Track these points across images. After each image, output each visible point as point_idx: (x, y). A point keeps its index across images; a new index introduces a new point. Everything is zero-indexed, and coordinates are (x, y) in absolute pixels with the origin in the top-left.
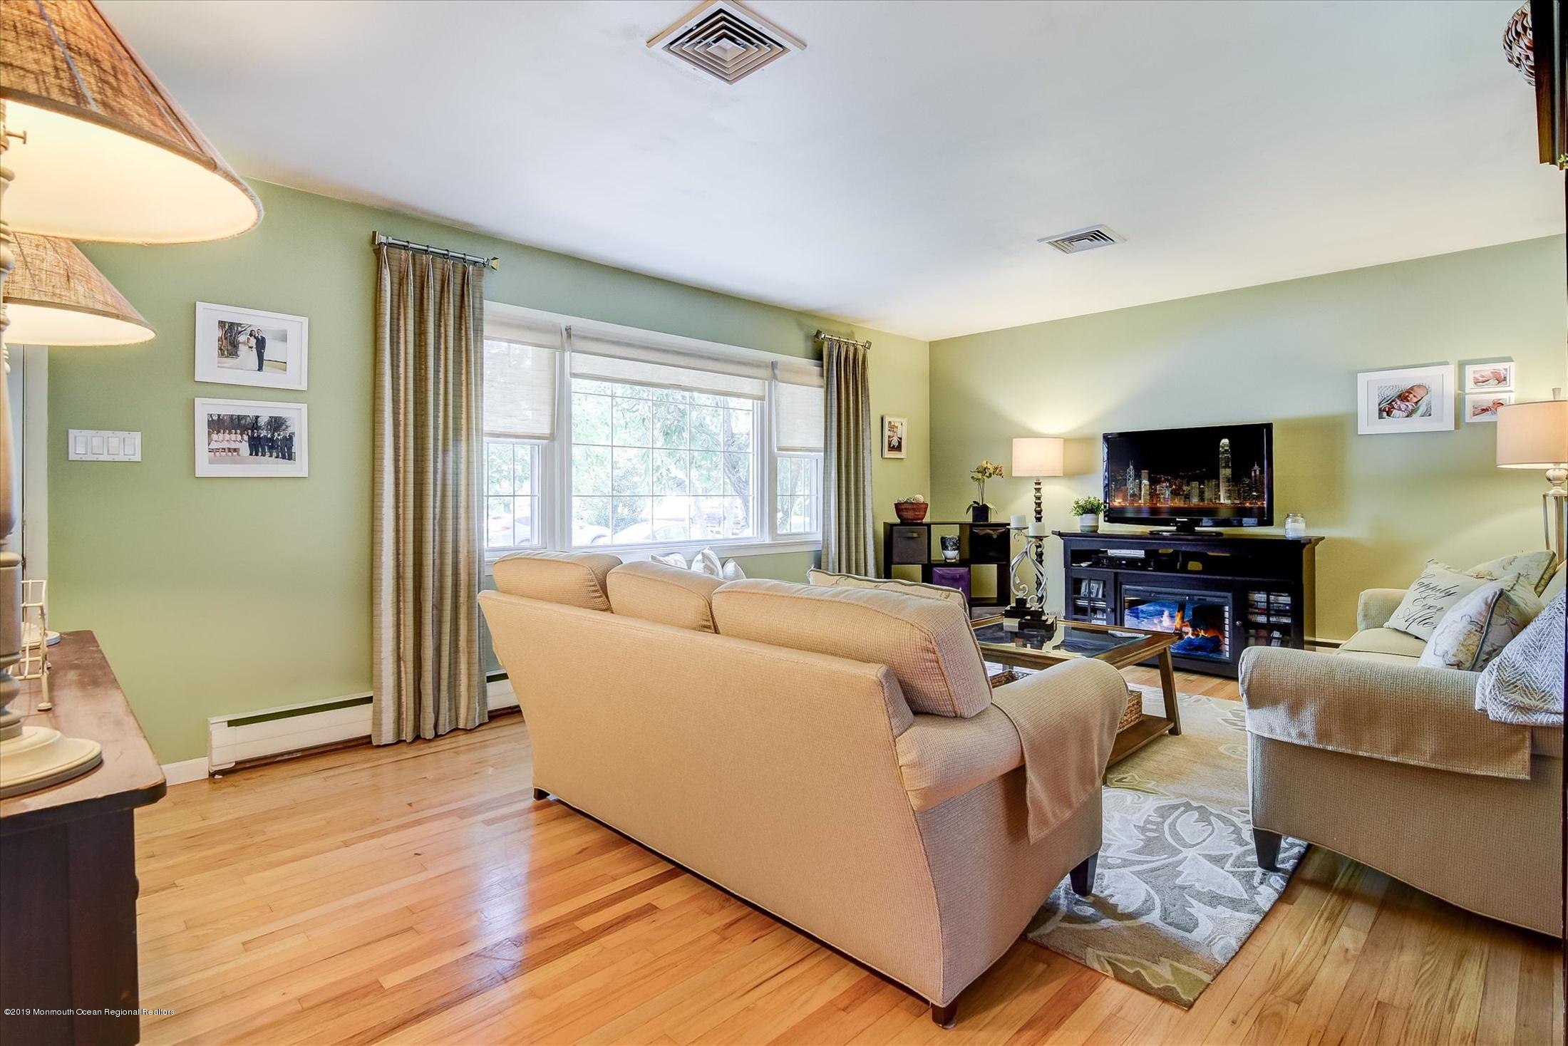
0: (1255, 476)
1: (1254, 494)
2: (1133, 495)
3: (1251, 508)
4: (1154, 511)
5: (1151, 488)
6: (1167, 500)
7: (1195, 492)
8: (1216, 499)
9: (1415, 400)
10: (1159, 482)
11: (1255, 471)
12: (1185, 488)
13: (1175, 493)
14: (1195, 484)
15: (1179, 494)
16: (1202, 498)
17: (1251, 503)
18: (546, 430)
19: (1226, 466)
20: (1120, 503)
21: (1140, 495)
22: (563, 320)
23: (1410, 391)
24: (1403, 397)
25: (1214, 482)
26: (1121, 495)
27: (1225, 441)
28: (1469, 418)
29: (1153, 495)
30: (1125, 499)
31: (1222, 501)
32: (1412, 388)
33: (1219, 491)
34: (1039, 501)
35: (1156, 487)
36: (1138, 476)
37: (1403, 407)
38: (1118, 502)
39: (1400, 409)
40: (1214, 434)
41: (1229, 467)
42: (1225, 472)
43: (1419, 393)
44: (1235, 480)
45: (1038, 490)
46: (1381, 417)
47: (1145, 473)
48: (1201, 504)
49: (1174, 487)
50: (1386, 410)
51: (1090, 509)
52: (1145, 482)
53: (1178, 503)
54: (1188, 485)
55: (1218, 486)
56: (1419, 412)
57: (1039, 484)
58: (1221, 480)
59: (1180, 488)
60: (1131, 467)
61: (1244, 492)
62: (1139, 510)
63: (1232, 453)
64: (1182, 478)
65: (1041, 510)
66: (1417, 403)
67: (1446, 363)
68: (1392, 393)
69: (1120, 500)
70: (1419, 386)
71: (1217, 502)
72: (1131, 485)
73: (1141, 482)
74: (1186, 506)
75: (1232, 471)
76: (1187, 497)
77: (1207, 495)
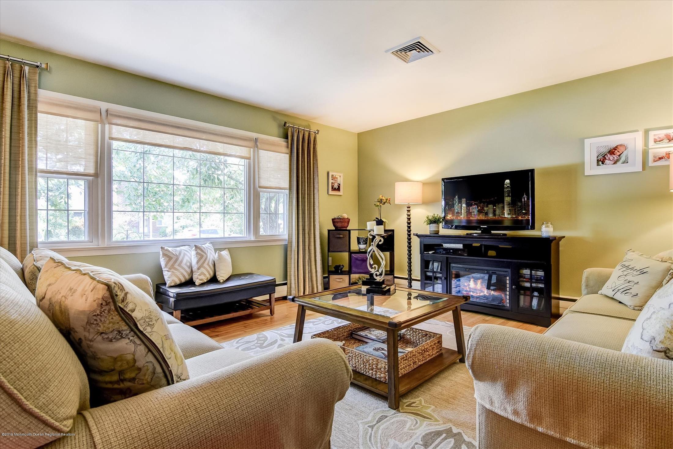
0: (524, 201)
1: (524, 211)
2: (458, 213)
3: (522, 220)
4: (469, 221)
5: (467, 209)
6: (476, 216)
7: (491, 211)
8: (502, 215)
9: (619, 154)
10: (471, 205)
11: (524, 198)
12: (485, 209)
13: (480, 212)
14: (491, 206)
15: (482, 212)
16: (494, 215)
17: (522, 217)
18: (92, 171)
19: (508, 196)
20: (450, 217)
21: (461, 212)
22: (104, 106)
23: (615, 149)
24: (612, 152)
25: (501, 205)
26: (451, 213)
27: (508, 181)
28: (651, 163)
29: (469, 213)
30: (453, 216)
31: (506, 216)
32: (617, 147)
33: (504, 210)
34: (409, 217)
35: (469, 208)
36: (460, 202)
37: (611, 158)
38: (449, 217)
39: (609, 160)
40: (501, 176)
41: (509, 196)
42: (507, 199)
43: (621, 149)
44: (513, 204)
45: (409, 211)
46: (598, 165)
47: (464, 200)
48: (494, 217)
49: (479, 208)
50: (601, 160)
51: (434, 221)
52: (464, 205)
53: (482, 217)
54: (487, 207)
55: (503, 208)
56: (621, 161)
57: (409, 207)
58: (505, 204)
59: (483, 209)
60: (457, 197)
61: (518, 211)
62: (460, 221)
63: (511, 188)
64: (484, 203)
65: (411, 222)
66: (619, 155)
67: (637, 131)
68: (605, 150)
69: (451, 216)
70: (621, 145)
71: (503, 216)
72: (456, 207)
73: (461, 205)
74: (486, 219)
75: (511, 199)
76: (486, 214)
77: (498, 212)
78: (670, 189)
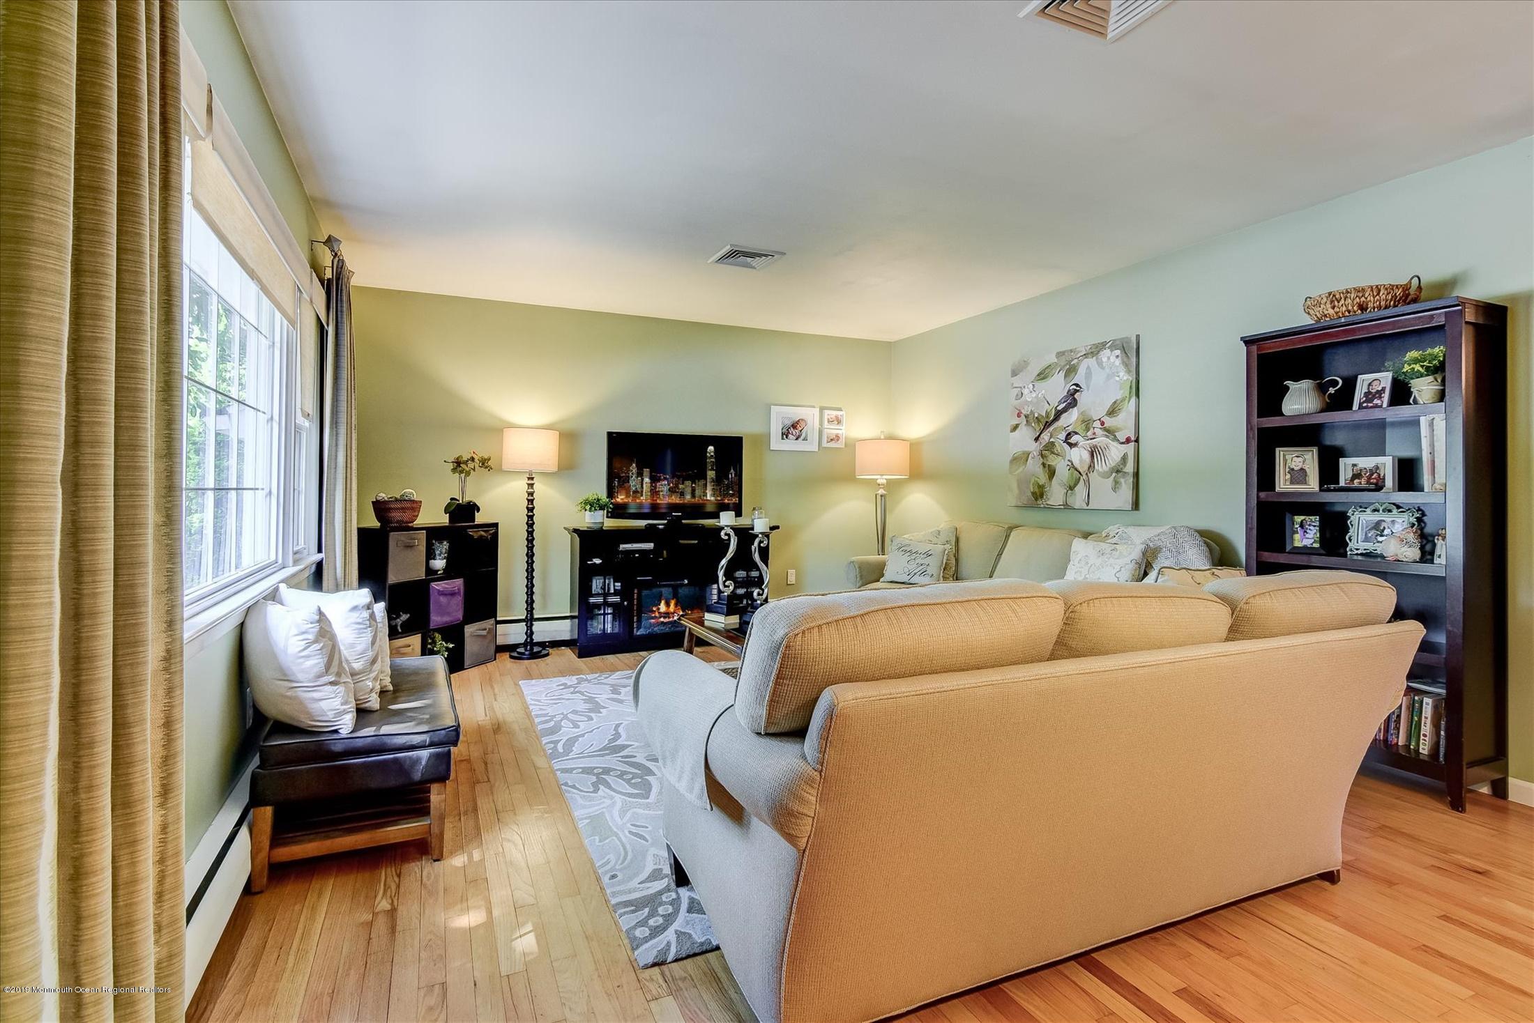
0: (732, 478)
1: (731, 492)
2: (636, 492)
3: (729, 504)
4: (654, 506)
5: (651, 486)
6: (665, 499)
7: (689, 490)
8: (704, 496)
9: (800, 429)
10: (659, 480)
11: (731, 474)
12: (681, 486)
13: (672, 491)
14: (688, 483)
15: (676, 492)
16: (693, 496)
17: (728, 500)
19: (712, 469)
20: (622, 499)
21: (642, 492)
23: (798, 422)
24: (794, 426)
25: (702, 482)
26: (624, 492)
27: (711, 448)
28: (825, 444)
29: (654, 492)
30: (627, 496)
31: (708, 498)
32: (799, 421)
33: (706, 489)
34: (532, 498)
35: (656, 485)
36: (640, 474)
37: (794, 433)
38: (620, 498)
39: (793, 435)
40: (706, 440)
41: (714, 470)
42: (711, 474)
43: (802, 424)
44: (718, 481)
45: (531, 485)
46: (783, 439)
47: (646, 471)
48: (693, 500)
49: (671, 485)
50: (785, 435)
51: (594, 505)
52: (647, 480)
53: (675, 499)
54: (683, 484)
55: (705, 485)
56: (802, 438)
57: (532, 479)
58: (708, 480)
59: (677, 486)
60: (634, 465)
61: (724, 490)
62: (641, 506)
63: (715, 458)
64: (678, 477)
65: (533, 508)
66: (801, 431)
67: (814, 407)
68: (789, 423)
69: (622, 497)
70: (802, 420)
71: (705, 498)
72: (634, 482)
73: (642, 480)
74: (681, 502)
75: (716, 473)
76: (682, 494)
77: (698, 493)
78: (857, 474)
